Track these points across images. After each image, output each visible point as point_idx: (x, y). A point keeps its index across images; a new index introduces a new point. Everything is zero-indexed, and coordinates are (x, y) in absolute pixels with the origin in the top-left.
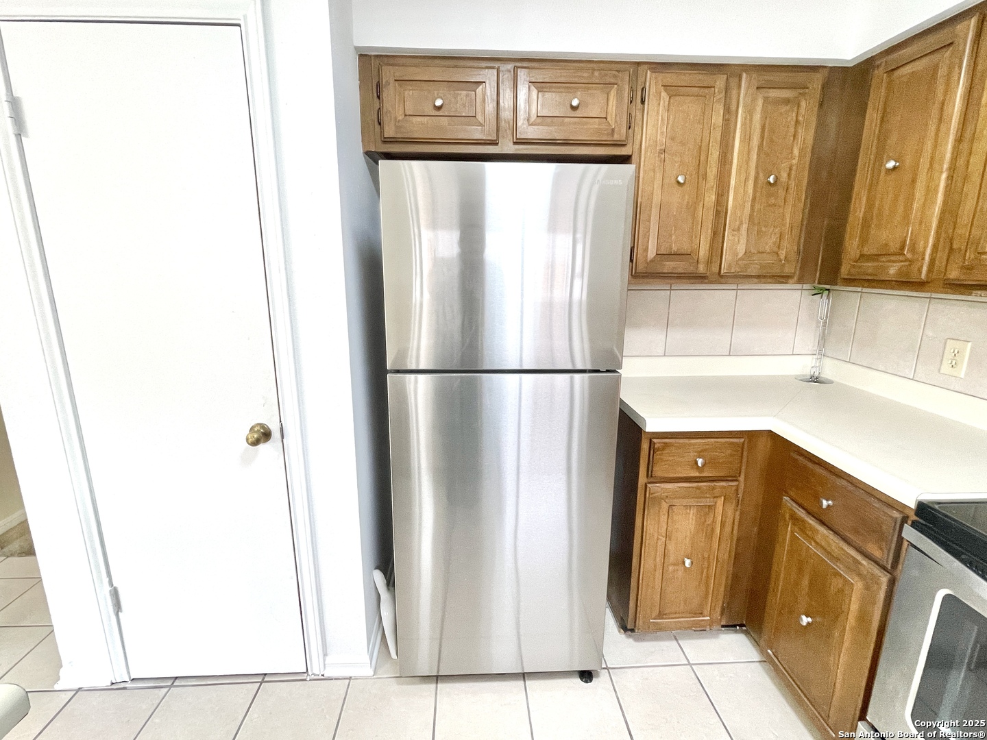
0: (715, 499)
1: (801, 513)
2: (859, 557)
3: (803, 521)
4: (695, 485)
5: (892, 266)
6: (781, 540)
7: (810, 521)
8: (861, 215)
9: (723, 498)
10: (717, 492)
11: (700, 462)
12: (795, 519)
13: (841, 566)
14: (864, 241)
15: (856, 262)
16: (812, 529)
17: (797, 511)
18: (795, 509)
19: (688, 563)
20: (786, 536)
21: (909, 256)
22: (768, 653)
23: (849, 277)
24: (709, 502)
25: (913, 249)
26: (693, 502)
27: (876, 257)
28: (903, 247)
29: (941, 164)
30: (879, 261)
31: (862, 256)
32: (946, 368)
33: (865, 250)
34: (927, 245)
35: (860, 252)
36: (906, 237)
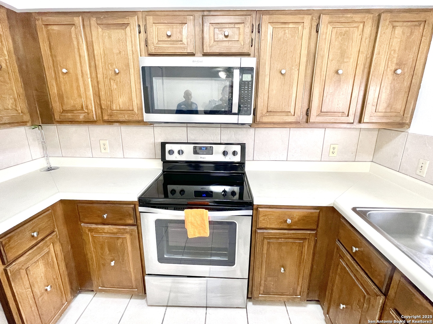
0: (49, 247)
1: (94, 226)
2: (124, 227)
3: (96, 228)
4: (35, 248)
5: (81, 115)
6: (87, 242)
7: (99, 227)
8: (56, 91)
9: (52, 244)
10: (48, 243)
11: (35, 234)
12: (91, 230)
13: (119, 234)
14: (62, 104)
15: (62, 113)
16: (101, 229)
17: (91, 226)
18: (89, 226)
19: (49, 288)
20: (89, 239)
21: (86, 111)
22: (100, 289)
23: (60, 120)
24: (46, 250)
25: (87, 108)
26: (38, 257)
27: (71, 111)
28: (82, 107)
29: (87, 75)
30: (73, 113)
31: (64, 111)
32: (103, 151)
33: (64, 108)
34: (92, 107)
35: (62, 108)
36: (82, 103)
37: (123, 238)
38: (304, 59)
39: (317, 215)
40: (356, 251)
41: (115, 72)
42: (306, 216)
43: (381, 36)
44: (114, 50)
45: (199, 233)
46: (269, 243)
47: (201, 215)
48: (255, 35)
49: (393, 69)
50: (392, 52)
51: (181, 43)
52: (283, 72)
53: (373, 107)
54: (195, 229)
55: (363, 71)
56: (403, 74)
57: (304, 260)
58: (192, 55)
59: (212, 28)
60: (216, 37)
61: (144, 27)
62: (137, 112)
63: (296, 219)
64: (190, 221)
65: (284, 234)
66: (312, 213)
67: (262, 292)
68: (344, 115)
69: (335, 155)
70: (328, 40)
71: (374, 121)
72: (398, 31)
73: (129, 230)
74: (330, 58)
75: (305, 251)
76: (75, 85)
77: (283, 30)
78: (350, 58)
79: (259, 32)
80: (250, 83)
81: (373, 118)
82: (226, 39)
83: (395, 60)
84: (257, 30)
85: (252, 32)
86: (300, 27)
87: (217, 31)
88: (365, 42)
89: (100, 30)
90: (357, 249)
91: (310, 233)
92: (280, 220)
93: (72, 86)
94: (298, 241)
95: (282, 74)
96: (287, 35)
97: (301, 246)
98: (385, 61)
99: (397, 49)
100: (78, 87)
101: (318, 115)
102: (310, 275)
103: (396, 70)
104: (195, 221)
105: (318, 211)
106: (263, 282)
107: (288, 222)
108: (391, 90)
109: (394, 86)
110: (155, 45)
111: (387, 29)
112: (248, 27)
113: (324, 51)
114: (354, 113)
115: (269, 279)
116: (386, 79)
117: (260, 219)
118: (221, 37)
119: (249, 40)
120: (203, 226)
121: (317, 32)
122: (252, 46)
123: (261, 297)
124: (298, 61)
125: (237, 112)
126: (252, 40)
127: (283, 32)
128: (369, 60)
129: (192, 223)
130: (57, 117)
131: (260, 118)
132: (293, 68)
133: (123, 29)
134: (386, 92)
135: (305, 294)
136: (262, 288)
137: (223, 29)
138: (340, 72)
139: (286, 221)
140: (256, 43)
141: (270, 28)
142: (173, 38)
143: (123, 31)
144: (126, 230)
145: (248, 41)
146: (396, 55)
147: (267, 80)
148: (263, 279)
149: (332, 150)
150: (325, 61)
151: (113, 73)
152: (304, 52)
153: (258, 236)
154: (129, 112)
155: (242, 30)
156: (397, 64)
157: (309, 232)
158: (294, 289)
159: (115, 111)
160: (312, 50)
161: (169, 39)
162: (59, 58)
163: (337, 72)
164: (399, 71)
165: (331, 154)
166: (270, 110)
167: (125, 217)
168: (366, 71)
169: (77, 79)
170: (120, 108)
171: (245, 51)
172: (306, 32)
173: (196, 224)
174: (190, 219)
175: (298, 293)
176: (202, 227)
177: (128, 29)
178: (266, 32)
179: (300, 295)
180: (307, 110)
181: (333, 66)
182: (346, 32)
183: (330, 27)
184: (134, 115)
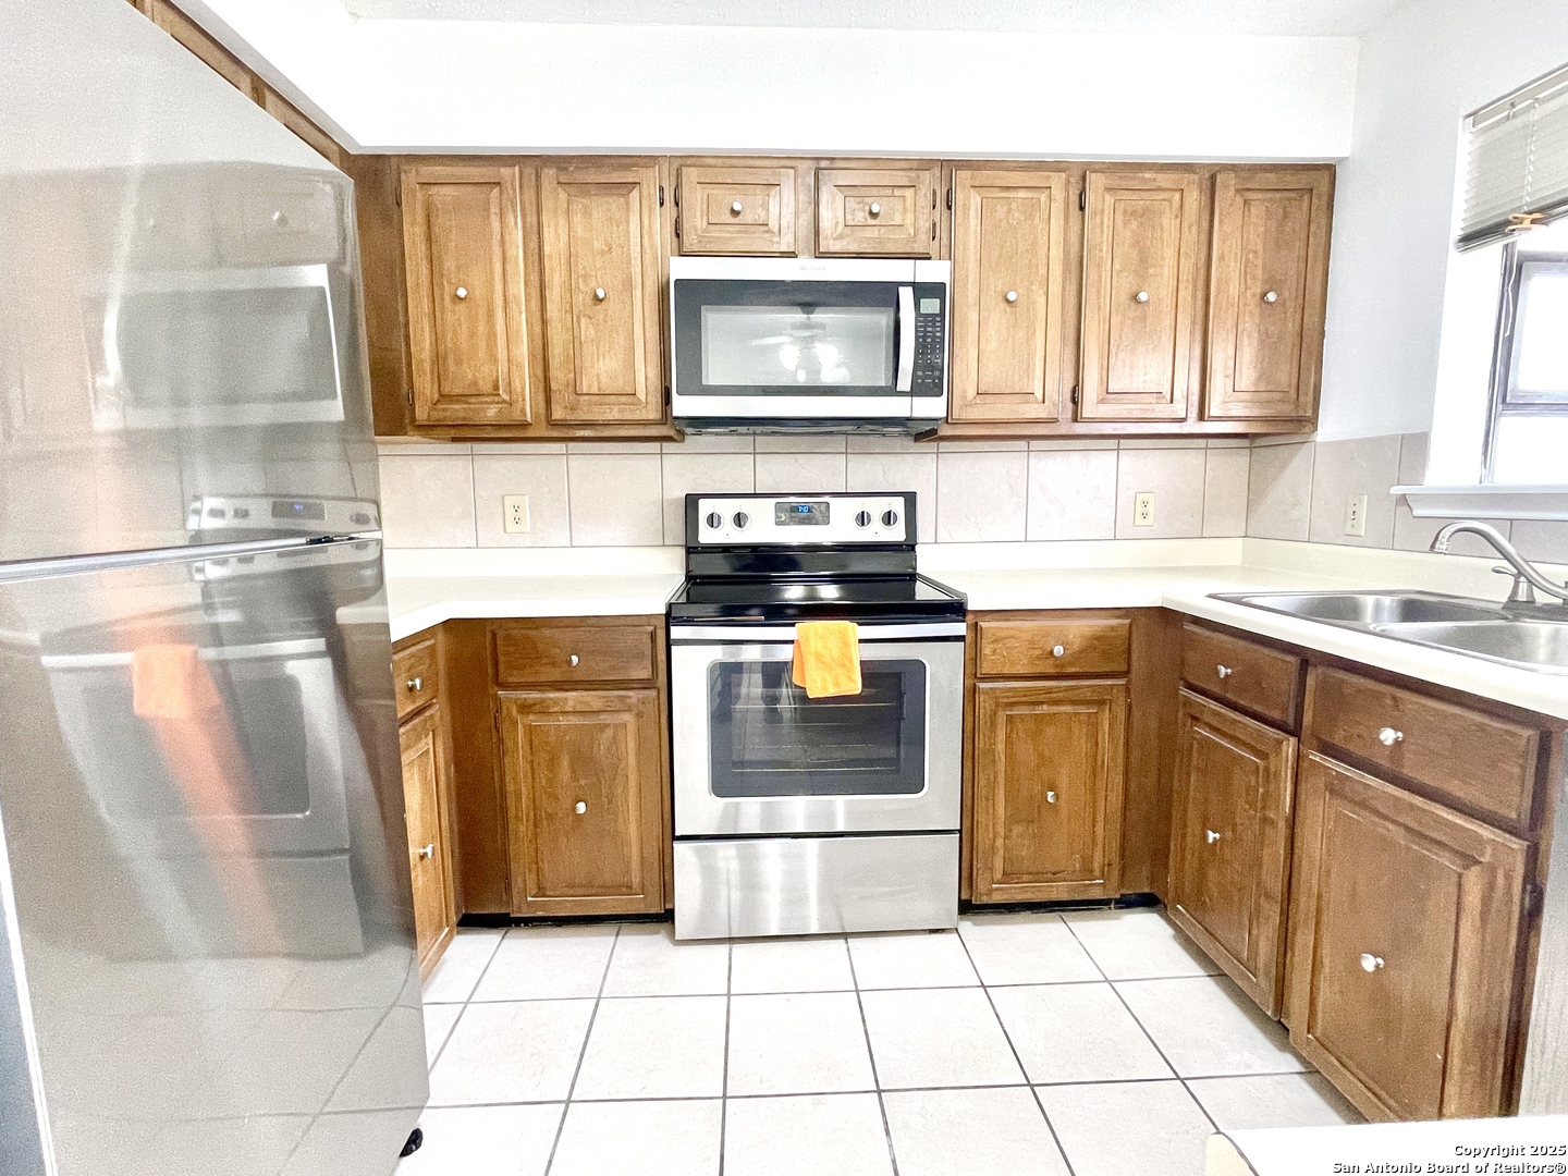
0: (428, 738)
1: (534, 695)
2: (623, 692)
5: (489, 408)
6: (510, 748)
7: (552, 696)
8: (428, 346)
10: (428, 726)
11: (418, 683)
12: (526, 708)
13: (606, 716)
14: (441, 379)
15: (435, 404)
17: (526, 696)
18: (522, 697)
20: (517, 736)
21: (506, 397)
22: (531, 902)
23: (425, 423)
24: (424, 744)
25: (509, 390)
26: (413, 753)
27: (462, 398)
28: (496, 387)
29: (518, 305)
30: (467, 403)
31: (444, 397)
32: (511, 526)
33: (446, 390)
34: (525, 384)
35: (440, 391)
36: (498, 377)
37: (616, 726)
38: (1056, 270)
39: (1125, 633)
40: (1227, 675)
41: (596, 296)
42: (1098, 638)
43: (1221, 221)
44: (596, 243)
45: (837, 684)
46: (1010, 719)
47: (840, 633)
48: (940, 213)
49: (1258, 291)
50: (1251, 256)
51: (765, 228)
52: (1012, 296)
53: (1227, 380)
54: (826, 674)
55: (1194, 296)
56: (1281, 302)
57: (1103, 764)
58: (792, 255)
59: (840, 197)
60: (849, 217)
61: (673, 193)
62: (643, 398)
63: (1076, 647)
64: (813, 649)
65: (1049, 691)
66: (1113, 628)
67: (998, 876)
68: (1164, 401)
69: (1149, 521)
70: (1108, 226)
71: (1233, 413)
72: (1257, 210)
73: (635, 701)
74: (1117, 266)
75: (1103, 738)
76: (482, 328)
77: (1004, 201)
78: (1162, 266)
79: (949, 208)
80: (938, 319)
81: (1232, 405)
82: (871, 222)
83: (1259, 272)
84: (944, 203)
85: (934, 207)
86: (1043, 197)
87: (851, 203)
88: (1190, 232)
89: (563, 196)
90: (1229, 671)
91: (1112, 686)
92: (1038, 652)
93: (473, 334)
94: (1083, 710)
95: (1008, 301)
96: (1016, 215)
97: (1093, 724)
98: (1238, 275)
99: (1260, 248)
100: (492, 334)
101: (1102, 401)
102: (1125, 809)
103: (1265, 294)
104: (826, 649)
105: (1127, 621)
106: (999, 842)
107: (1055, 654)
108: (1261, 341)
109: (1266, 330)
110: (699, 232)
111: (1231, 205)
112: (925, 195)
113: (1101, 251)
114: (1185, 394)
115: (1017, 829)
116: (1247, 314)
117: (986, 652)
118: (861, 217)
119: (928, 225)
120: (847, 662)
121: (1082, 208)
122: (934, 238)
123: (997, 889)
124: (1043, 271)
125: (908, 389)
126: (934, 225)
127: (1005, 208)
128: (1202, 272)
129: (819, 657)
130: (421, 414)
131: (961, 408)
132: (1034, 287)
133: (623, 195)
134: (1250, 344)
135: (1115, 873)
136: (999, 864)
137: (867, 200)
138: (1143, 296)
139: (1051, 652)
140: (942, 232)
141: (975, 199)
142: (747, 217)
143: (622, 200)
144: (628, 701)
145: (925, 225)
146: (1259, 262)
147: (973, 317)
148: (1001, 831)
149: (1140, 509)
150: (1106, 276)
151: (589, 300)
152: (1056, 253)
153: (982, 699)
154: (624, 399)
155: (909, 201)
156: (1265, 282)
157: (1109, 682)
158: (1083, 858)
159: (586, 398)
160: (1074, 249)
161: (736, 220)
162: (450, 264)
163: (1135, 298)
164: (1271, 297)
165: (1140, 520)
166: (983, 389)
167: (628, 662)
168: (1200, 295)
169: (490, 316)
170: (599, 389)
171: (919, 248)
172: (1057, 207)
173: (827, 660)
174: (812, 643)
175: (1097, 873)
176: (843, 666)
177: (635, 193)
178: (966, 207)
179: (1103, 877)
180: (1074, 391)
181: (1126, 283)
182: (1146, 211)
183: (1109, 199)
184: (635, 407)
